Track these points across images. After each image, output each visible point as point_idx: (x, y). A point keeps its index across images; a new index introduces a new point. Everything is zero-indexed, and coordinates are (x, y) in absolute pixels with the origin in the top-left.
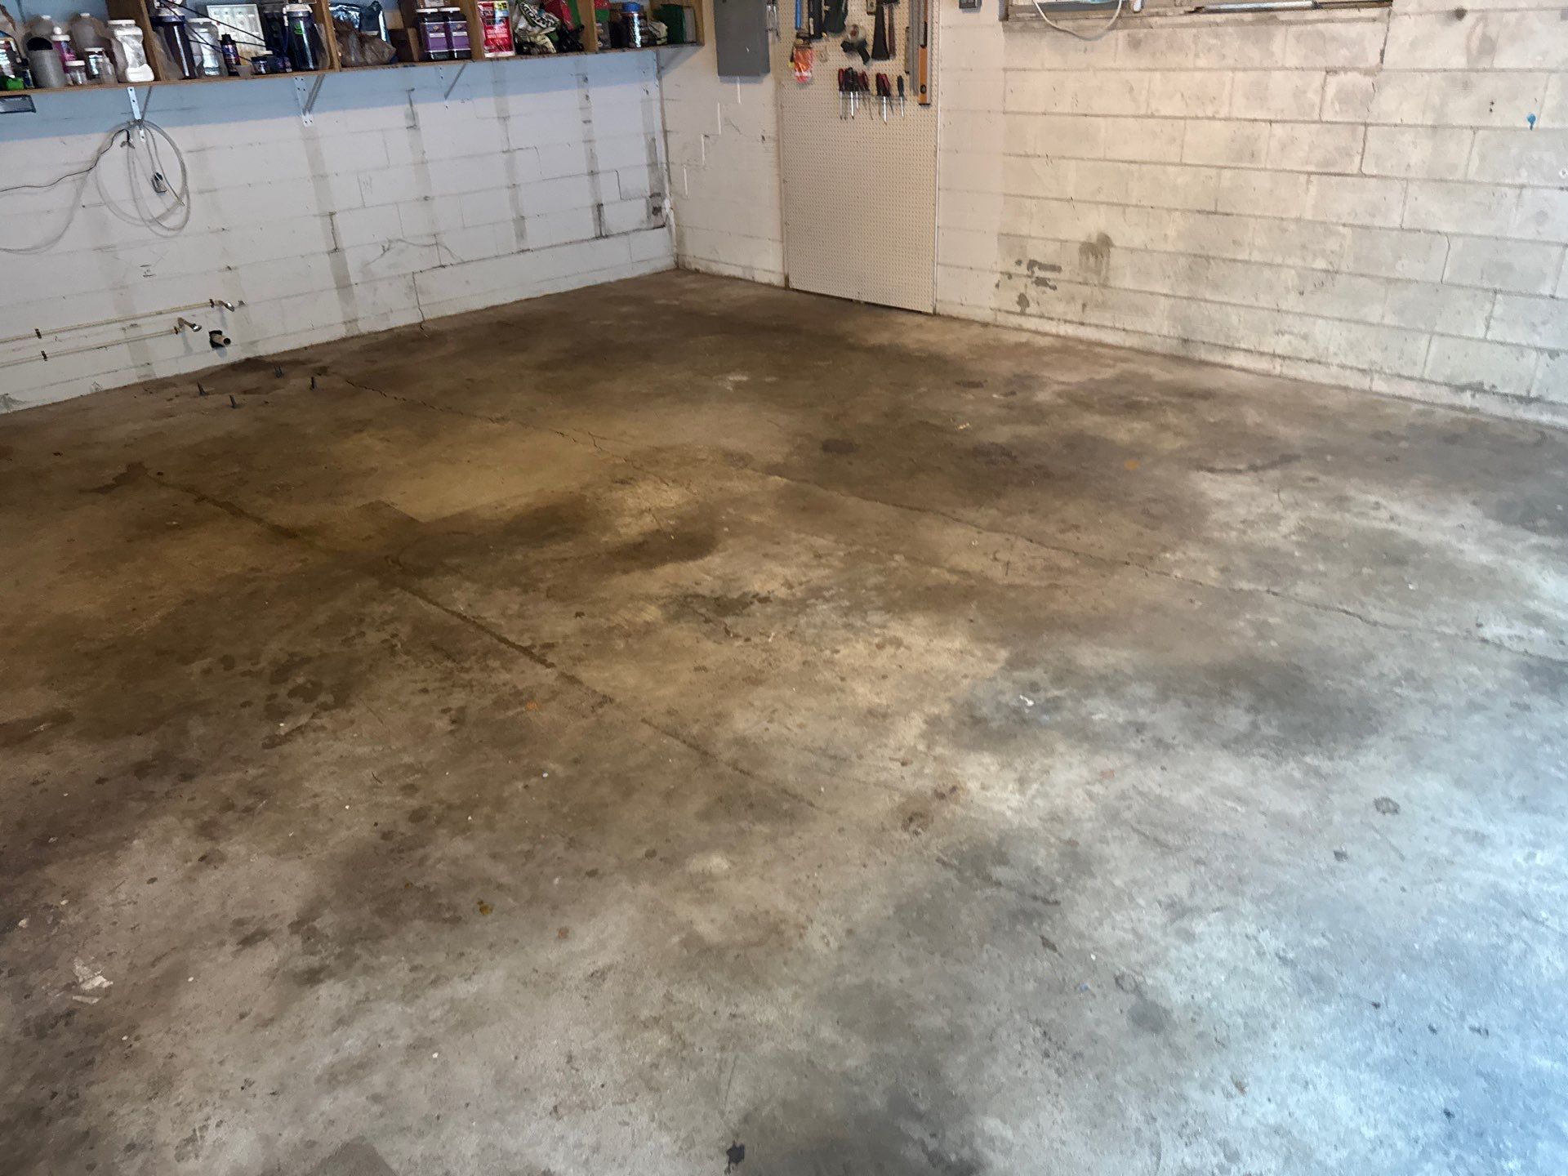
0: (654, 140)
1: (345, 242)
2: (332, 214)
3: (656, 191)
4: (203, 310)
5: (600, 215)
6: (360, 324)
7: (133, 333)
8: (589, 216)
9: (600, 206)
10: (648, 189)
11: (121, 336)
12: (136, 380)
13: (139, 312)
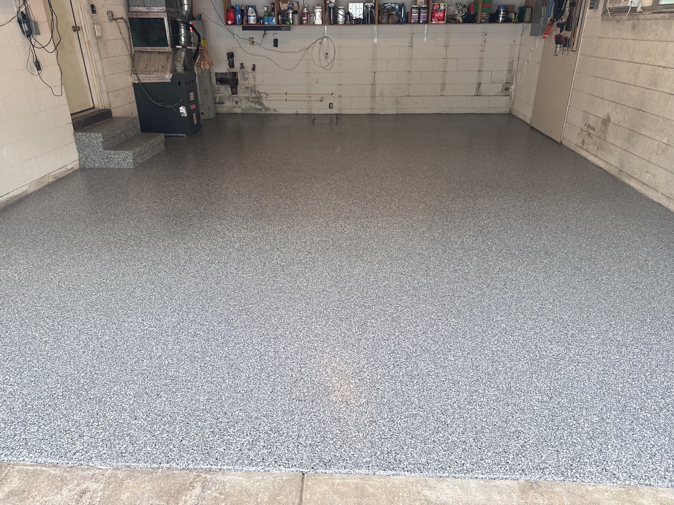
0: (513, 61)
1: (377, 82)
2: (375, 72)
3: (509, 81)
4: (329, 96)
5: (479, 87)
6: (375, 110)
7: (309, 98)
8: (474, 86)
9: (480, 84)
10: (505, 80)
11: (306, 99)
12: (307, 113)
13: (312, 93)
